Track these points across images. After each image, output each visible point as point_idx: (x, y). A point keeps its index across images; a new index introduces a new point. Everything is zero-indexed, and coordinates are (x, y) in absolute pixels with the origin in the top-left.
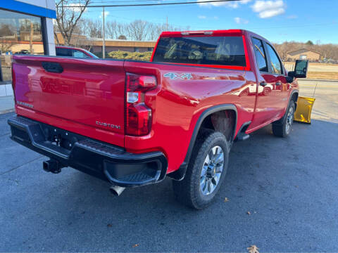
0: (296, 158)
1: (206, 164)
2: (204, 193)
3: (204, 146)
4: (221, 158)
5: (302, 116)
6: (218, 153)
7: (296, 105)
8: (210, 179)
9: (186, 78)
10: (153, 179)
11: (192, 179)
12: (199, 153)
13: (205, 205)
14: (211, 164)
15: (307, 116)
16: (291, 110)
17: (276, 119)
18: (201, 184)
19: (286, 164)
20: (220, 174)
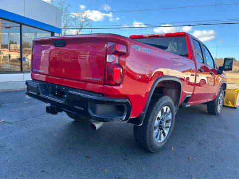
0: (226, 128)
1: (159, 119)
2: (156, 140)
3: (157, 104)
4: (170, 117)
5: (229, 102)
6: (168, 112)
7: (225, 92)
8: (162, 131)
9: (147, 52)
10: (121, 118)
11: (148, 126)
12: (154, 108)
13: (157, 150)
14: (163, 120)
15: (233, 103)
16: (221, 95)
17: (210, 100)
18: (154, 132)
19: (218, 131)
20: (169, 129)
